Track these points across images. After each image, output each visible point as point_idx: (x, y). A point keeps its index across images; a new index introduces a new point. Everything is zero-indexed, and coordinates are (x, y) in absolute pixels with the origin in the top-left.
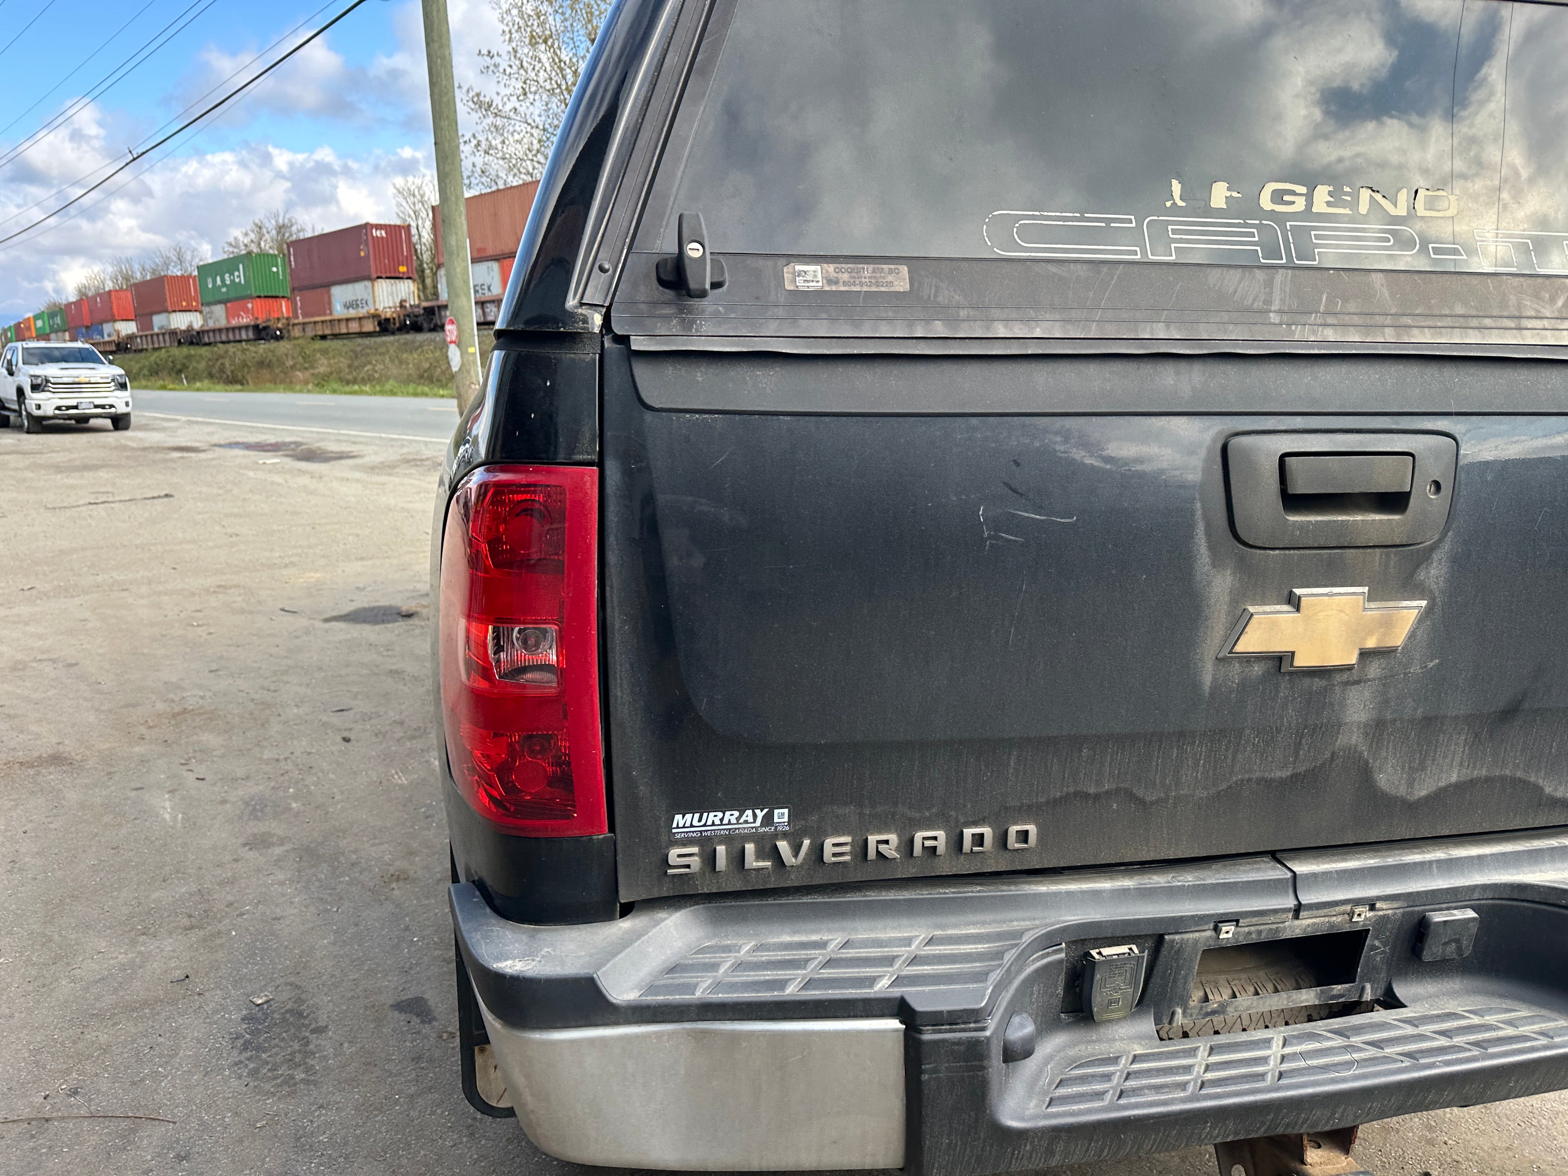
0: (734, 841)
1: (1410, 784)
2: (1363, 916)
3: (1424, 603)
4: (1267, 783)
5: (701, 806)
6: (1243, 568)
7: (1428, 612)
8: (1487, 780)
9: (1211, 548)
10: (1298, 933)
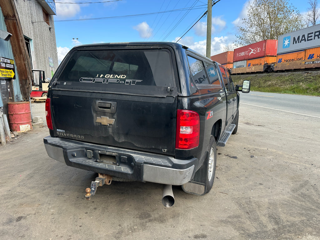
0: (61, 132)
1: (119, 140)
2: (114, 154)
3: (114, 120)
4: (103, 137)
5: (59, 129)
6: (96, 113)
7: (115, 121)
8: (127, 142)
9: (93, 111)
10: (107, 154)
